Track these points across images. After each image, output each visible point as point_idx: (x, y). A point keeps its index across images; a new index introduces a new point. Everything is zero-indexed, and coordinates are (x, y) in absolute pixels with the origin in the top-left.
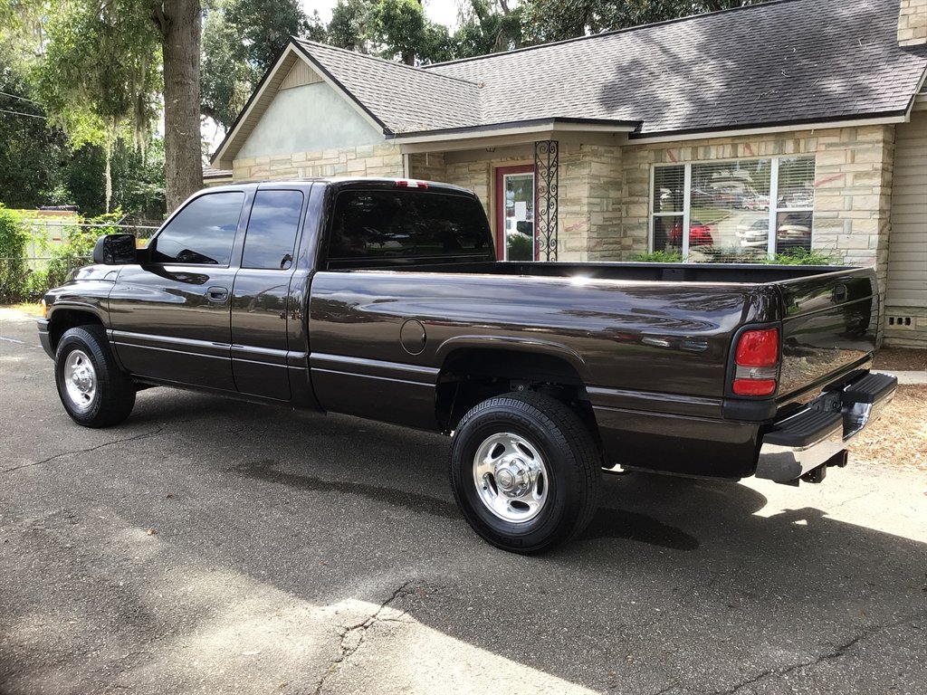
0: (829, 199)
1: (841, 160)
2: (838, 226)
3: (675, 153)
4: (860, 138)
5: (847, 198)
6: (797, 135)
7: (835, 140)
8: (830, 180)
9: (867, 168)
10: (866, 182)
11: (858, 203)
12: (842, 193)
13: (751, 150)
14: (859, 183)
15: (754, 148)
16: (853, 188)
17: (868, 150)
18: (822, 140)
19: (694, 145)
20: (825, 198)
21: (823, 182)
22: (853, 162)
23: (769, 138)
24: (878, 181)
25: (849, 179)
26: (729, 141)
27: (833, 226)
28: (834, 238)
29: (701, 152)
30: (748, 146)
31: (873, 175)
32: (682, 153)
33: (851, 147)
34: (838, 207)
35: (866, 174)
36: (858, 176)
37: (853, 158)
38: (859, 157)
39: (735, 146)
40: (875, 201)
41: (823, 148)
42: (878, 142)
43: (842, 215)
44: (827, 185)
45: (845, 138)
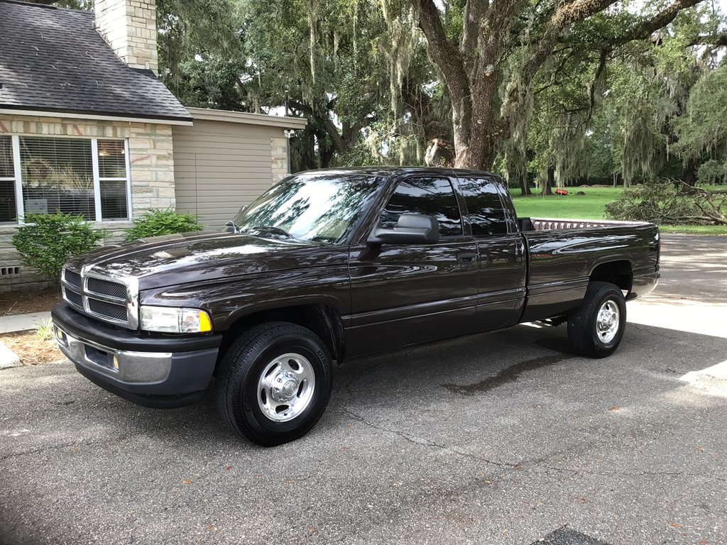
0: (143, 173)
1: (147, 146)
2: (150, 192)
3: (7, 125)
4: (158, 132)
5: (154, 173)
6: (115, 124)
7: (141, 131)
8: (142, 159)
9: (165, 153)
10: (165, 162)
11: (161, 176)
12: (151, 169)
13: (79, 132)
14: (160, 162)
15: (81, 129)
16: (157, 166)
17: (163, 141)
18: (133, 130)
19: (26, 121)
20: (139, 172)
21: (137, 160)
22: (155, 148)
23: (93, 123)
24: (171, 162)
25: (154, 159)
26: (60, 121)
27: (147, 192)
28: (148, 200)
29: (33, 127)
30: (75, 127)
31: (169, 158)
32: (14, 126)
33: (153, 137)
34: (149, 178)
35: (164, 157)
36: (159, 157)
37: (155, 145)
38: (158, 145)
39: (64, 126)
40: (171, 176)
41: (134, 135)
42: (169, 136)
43: (151, 184)
44: (139, 163)
45: (148, 131)
